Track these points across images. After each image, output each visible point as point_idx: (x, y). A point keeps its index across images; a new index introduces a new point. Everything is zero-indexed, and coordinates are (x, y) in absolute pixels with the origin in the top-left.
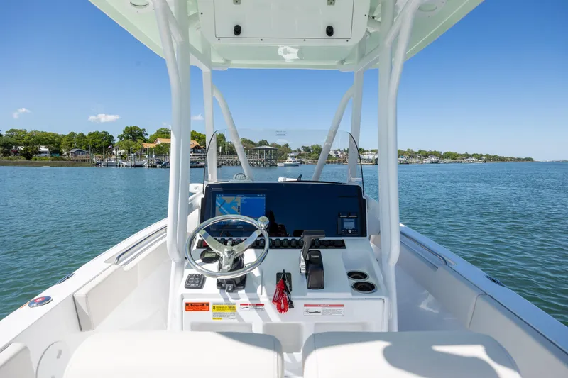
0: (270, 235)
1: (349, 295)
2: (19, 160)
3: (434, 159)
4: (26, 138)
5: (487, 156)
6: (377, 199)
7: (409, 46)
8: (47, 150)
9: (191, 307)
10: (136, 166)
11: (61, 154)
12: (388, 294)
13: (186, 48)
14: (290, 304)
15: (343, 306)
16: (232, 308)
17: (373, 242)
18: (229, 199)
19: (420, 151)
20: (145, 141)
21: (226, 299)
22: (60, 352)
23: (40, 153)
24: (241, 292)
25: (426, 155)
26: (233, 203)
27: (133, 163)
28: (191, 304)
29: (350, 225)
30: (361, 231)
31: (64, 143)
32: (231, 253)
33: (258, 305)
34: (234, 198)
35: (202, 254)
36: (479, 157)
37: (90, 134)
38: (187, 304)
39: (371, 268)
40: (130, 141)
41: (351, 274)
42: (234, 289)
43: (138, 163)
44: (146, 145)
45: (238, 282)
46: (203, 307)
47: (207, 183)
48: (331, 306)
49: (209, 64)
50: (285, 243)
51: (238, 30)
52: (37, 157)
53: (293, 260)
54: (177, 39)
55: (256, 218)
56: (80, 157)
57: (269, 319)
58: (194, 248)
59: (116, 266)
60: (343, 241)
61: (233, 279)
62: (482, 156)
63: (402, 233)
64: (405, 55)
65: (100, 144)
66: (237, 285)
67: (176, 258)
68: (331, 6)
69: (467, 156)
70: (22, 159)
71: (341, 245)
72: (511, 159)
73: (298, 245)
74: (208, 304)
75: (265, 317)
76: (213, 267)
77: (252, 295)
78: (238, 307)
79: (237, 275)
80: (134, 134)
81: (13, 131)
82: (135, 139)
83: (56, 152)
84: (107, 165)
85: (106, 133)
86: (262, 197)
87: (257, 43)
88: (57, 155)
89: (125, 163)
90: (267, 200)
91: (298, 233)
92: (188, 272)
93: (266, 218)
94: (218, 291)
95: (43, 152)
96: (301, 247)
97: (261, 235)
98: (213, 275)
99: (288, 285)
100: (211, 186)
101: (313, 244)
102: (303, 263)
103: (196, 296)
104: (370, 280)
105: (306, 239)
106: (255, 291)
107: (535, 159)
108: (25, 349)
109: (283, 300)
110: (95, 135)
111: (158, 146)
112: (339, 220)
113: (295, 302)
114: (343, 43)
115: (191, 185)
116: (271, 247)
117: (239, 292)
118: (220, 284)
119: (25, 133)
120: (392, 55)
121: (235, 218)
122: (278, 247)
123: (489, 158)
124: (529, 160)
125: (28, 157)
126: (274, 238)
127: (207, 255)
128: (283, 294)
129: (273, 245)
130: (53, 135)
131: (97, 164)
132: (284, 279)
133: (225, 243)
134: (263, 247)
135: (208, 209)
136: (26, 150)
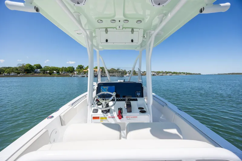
0: (116, 97)
1: (139, 114)
3: (170, 74)
4: (50, 68)
5: (186, 73)
6: (146, 87)
7: (154, 44)
8: (56, 72)
9: (94, 118)
11: (59, 73)
12: (150, 114)
13: (92, 45)
14: (122, 117)
15: (137, 117)
16: (106, 118)
17: (146, 99)
18: (105, 87)
19: (166, 72)
20: (84, 69)
21: (104, 116)
22: (56, 132)
23: (54, 73)
24: (109, 114)
25: (167, 73)
26: (106, 88)
27: (82, 76)
28: (94, 117)
29: (139, 94)
30: (142, 96)
31: (60, 70)
32: (105, 103)
33: (113, 117)
34: (106, 87)
35: (97, 103)
36: (184, 73)
37: (68, 67)
38: (93, 117)
39: (145, 106)
40: (80, 69)
41: (139, 108)
42: (106, 113)
43: (83, 76)
44: (84, 70)
45: (107, 111)
46: (98, 118)
47: (98, 83)
48: (134, 117)
49: (98, 49)
50: (121, 100)
51: (107, 41)
52: (53, 74)
53: (123, 104)
54: (90, 43)
55: (112, 92)
56: (65, 74)
57: (116, 121)
58: (95, 101)
59: (72, 107)
60: (137, 99)
61: (106, 110)
62: (185, 73)
63: (153, 96)
64: (153, 47)
65: (71, 70)
66: (107, 112)
67: (90, 104)
68: (132, 34)
69: (180, 73)
70: (49, 75)
71: (136, 100)
72: (194, 74)
73: (124, 100)
74: (99, 117)
75: (115, 120)
76: (101, 107)
77: (112, 114)
78: (107, 118)
79: (107, 109)
80: (81, 67)
81: (46, 66)
82: (81, 69)
83: (58, 73)
84: (74, 76)
85: (73, 67)
86: (114, 87)
87: (112, 44)
88: (58, 74)
89: (79, 76)
90: (115, 87)
91: (124, 97)
92: (93, 108)
93: (115, 93)
94: (102, 113)
96: (125, 101)
97: (114, 97)
98: (100, 109)
99: (121, 111)
100: (99, 84)
101: (129, 100)
102: (126, 105)
103: (96, 115)
104: (145, 110)
105: (127, 98)
106: (112, 113)
107: (201, 74)
108: (47, 131)
109: (120, 116)
110: (69, 68)
112: (136, 93)
113: (123, 116)
114: (136, 44)
115: (94, 83)
116: (116, 101)
117: (108, 114)
118: (102, 111)
120: (150, 46)
121: (106, 93)
122: (118, 101)
123: (187, 74)
126: (117, 98)
127: (99, 103)
128: (120, 114)
129: (117, 100)
130: (57, 68)
131: (71, 76)
132: (120, 110)
133: (103, 100)
134: (114, 101)
135: (98, 90)
136: (50, 72)
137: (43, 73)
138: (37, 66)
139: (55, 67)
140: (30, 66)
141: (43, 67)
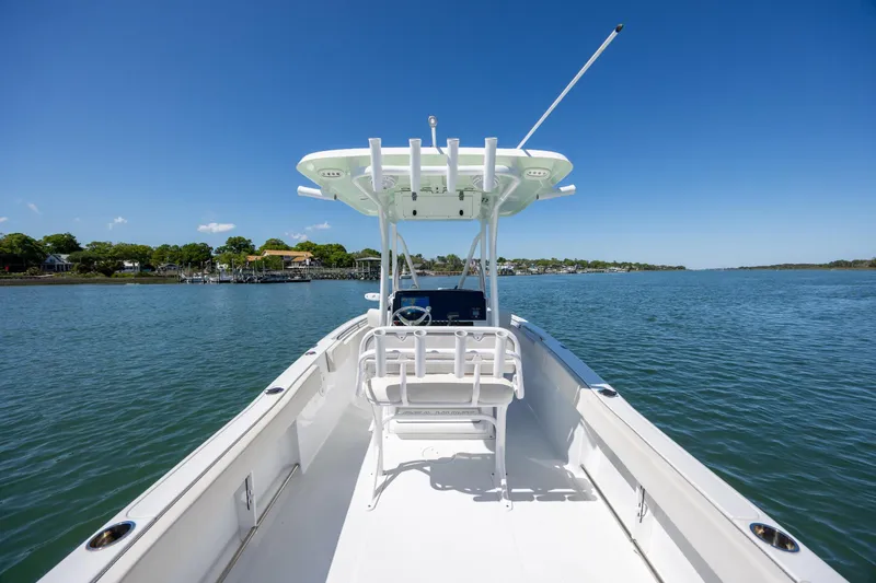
0: (432, 317)
2: (97, 278)
4: (112, 251)
8: (132, 265)
10: (221, 282)
18: (408, 299)
20: (252, 253)
23: (123, 268)
26: (411, 301)
29: (476, 314)
30: (483, 317)
31: (154, 256)
34: (411, 298)
40: (233, 253)
44: (252, 258)
52: (120, 274)
55: (424, 307)
56: (169, 273)
60: (472, 323)
65: (197, 258)
70: (101, 276)
80: (238, 246)
81: (95, 243)
82: (239, 251)
83: (146, 267)
84: (193, 281)
85: (205, 245)
90: (430, 299)
93: (430, 308)
95: (128, 268)
97: (427, 318)
100: (398, 292)
107: (687, 268)
110: (191, 247)
111: (264, 259)
112: (470, 310)
119: (110, 246)
121: (413, 308)
124: (681, 268)
125: (108, 272)
130: (144, 247)
131: (183, 281)
136: (107, 266)
137: (78, 268)
138: (55, 243)
139: (134, 247)
140: (25, 241)
141: (83, 246)
